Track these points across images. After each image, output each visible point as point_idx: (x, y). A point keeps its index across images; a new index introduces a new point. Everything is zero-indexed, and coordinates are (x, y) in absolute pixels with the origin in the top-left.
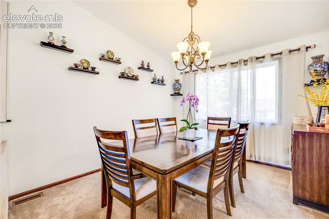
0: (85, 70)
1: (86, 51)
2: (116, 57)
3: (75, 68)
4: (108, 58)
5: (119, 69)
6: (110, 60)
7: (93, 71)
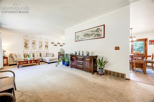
0: (56, 45)
1: (56, 43)
2: (60, 43)
3: (55, 45)
4: (58, 43)
5: (60, 45)
6: (59, 44)
7: (57, 45)
